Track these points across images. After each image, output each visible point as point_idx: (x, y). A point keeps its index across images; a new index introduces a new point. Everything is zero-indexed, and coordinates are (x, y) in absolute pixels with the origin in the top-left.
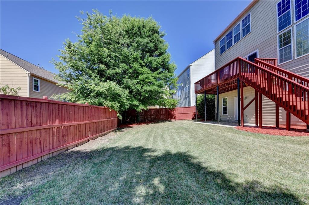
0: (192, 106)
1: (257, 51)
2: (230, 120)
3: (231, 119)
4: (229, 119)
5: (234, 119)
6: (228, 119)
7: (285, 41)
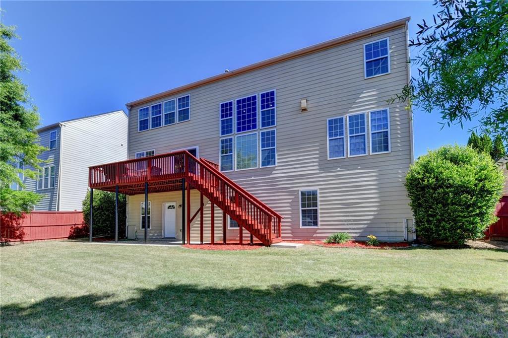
0: (60, 210)
1: (197, 147)
2: (154, 238)
3: (155, 236)
4: (153, 236)
5: (162, 235)
6: (151, 236)
7: (226, 148)
